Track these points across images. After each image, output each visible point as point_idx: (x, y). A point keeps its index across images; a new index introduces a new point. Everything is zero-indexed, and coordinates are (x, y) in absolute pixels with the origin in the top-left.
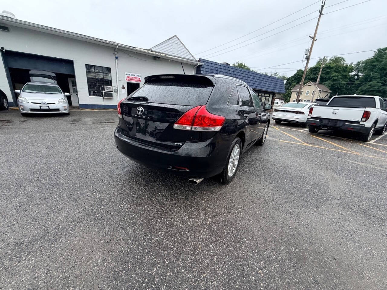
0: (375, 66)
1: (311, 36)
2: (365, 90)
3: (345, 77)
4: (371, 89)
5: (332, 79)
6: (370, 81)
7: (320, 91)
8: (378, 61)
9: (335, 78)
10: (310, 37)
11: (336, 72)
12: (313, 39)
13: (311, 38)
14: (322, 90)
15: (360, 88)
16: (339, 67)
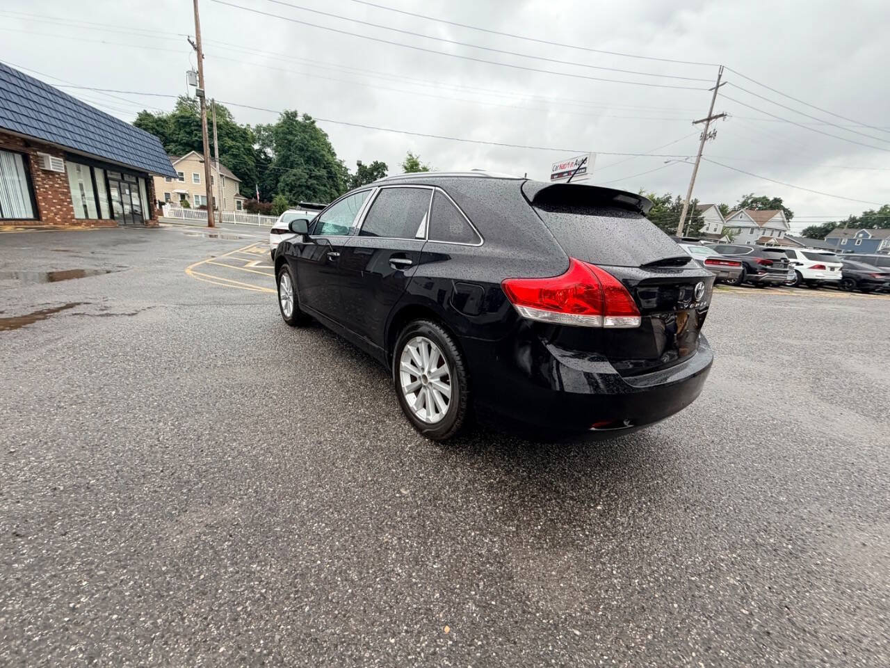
0: (290, 141)
1: (191, 39)
2: (291, 183)
3: (249, 151)
4: (298, 183)
5: (230, 152)
6: (292, 167)
7: (221, 176)
8: (291, 133)
9: (235, 152)
10: (189, 40)
11: (233, 139)
12: (197, 48)
13: (192, 44)
14: (225, 175)
15: (282, 179)
16: (232, 128)
